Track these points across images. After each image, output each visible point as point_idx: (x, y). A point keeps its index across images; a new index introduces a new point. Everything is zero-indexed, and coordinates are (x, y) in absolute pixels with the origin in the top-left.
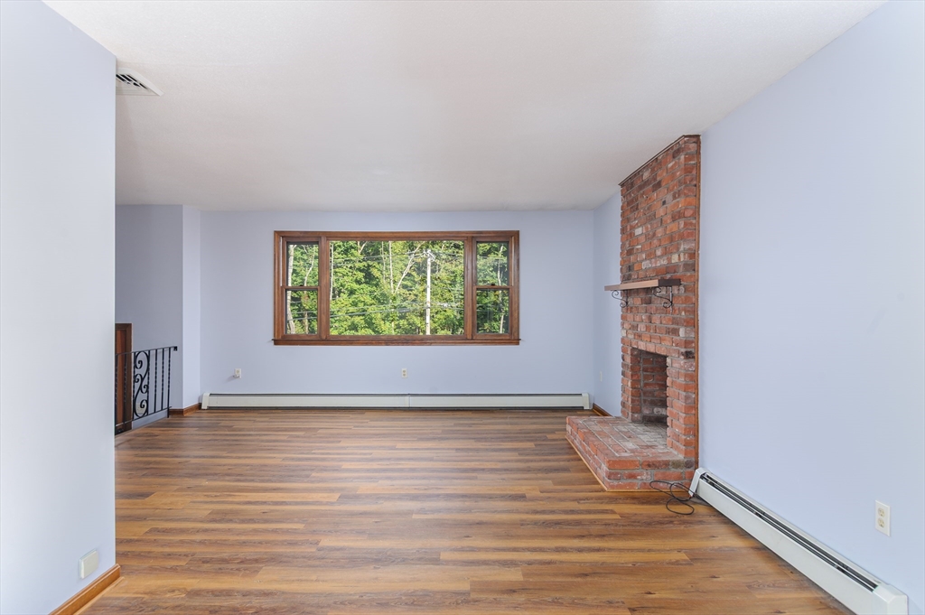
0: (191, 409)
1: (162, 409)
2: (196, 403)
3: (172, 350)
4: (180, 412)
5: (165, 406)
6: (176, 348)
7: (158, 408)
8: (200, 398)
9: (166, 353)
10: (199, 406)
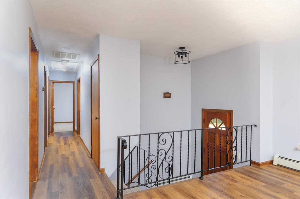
0: (265, 164)
1: (246, 161)
2: (270, 159)
3: (253, 127)
4: (258, 164)
5: (248, 159)
6: (256, 126)
7: (243, 160)
8: (273, 157)
9: (249, 129)
10: (272, 162)
